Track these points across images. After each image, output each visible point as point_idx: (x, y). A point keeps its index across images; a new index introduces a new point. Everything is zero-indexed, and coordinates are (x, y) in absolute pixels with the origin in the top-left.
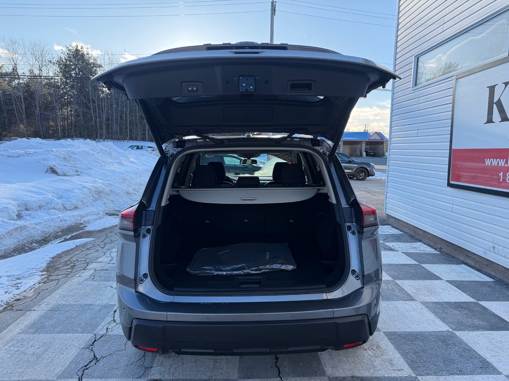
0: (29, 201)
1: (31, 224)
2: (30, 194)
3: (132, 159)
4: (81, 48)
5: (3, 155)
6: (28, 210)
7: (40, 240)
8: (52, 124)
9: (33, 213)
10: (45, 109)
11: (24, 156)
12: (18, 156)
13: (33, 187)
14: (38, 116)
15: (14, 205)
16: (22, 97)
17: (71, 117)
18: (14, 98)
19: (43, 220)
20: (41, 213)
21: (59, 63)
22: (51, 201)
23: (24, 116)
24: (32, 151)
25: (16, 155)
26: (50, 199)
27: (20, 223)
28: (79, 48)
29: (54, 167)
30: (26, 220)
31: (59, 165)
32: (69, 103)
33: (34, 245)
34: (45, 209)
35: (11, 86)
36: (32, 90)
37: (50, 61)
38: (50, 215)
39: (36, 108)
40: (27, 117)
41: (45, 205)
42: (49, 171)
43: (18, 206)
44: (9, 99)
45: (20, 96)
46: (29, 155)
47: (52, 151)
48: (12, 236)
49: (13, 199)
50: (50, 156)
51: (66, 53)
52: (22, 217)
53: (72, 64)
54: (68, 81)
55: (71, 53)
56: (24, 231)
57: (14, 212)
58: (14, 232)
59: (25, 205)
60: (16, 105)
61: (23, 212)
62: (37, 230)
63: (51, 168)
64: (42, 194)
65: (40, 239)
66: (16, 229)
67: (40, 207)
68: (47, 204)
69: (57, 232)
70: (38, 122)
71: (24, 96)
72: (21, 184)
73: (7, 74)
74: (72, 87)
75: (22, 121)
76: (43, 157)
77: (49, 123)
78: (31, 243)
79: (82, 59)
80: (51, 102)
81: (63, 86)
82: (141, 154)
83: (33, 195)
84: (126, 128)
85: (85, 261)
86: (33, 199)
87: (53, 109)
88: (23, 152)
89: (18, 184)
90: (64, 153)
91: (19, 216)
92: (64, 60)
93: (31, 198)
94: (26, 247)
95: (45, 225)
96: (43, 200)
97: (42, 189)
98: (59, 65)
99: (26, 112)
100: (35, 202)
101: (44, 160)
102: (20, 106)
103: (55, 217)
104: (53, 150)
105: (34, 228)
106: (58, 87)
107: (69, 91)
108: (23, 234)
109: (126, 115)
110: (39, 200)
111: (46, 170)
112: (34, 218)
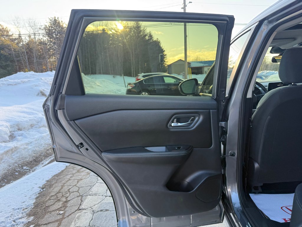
0: (21, 121)
1: (22, 145)
2: (22, 115)
3: (98, 84)
4: (58, 18)
5: (4, 84)
6: (21, 130)
7: (31, 162)
8: (44, 67)
9: (25, 133)
10: (39, 58)
11: (20, 83)
12: (16, 84)
13: (26, 108)
14: (35, 63)
15: (7, 127)
16: (25, 52)
17: (55, 62)
18: (21, 53)
19: (34, 138)
20: (33, 132)
21: (45, 28)
22: (41, 120)
23: (27, 64)
24: (26, 80)
25: (14, 83)
26: (40, 118)
27: (12, 145)
28: (56, 19)
29: (43, 91)
30: (18, 141)
31: (47, 89)
32: (53, 54)
33: (25, 168)
34: (36, 127)
35: (19, 46)
36: (31, 47)
37: (40, 28)
38: (41, 133)
39: (34, 58)
40: (29, 64)
41: (36, 123)
42: (40, 94)
43: (11, 127)
44: (18, 54)
45: (24, 51)
46: (24, 83)
47: (41, 79)
48: (3, 161)
49: (7, 121)
50: (41, 83)
51: (49, 22)
52: (15, 137)
53: (53, 29)
54: (51, 40)
55: (52, 22)
56: (16, 152)
57: (7, 134)
58: (4, 155)
59: (17, 125)
60: (22, 57)
61: (16, 132)
62: (28, 150)
63: (41, 92)
64: (33, 114)
65: (30, 160)
66: (7, 152)
67: (32, 126)
68: (38, 123)
69: (48, 150)
70: (36, 67)
71: (26, 51)
72: (16, 106)
73: (15, 39)
74: (54, 43)
75: (26, 67)
76: (35, 84)
77: (42, 67)
78: (22, 166)
79: (59, 25)
80: (43, 54)
81: (49, 43)
82: (102, 80)
83: (26, 115)
84: (89, 67)
85: (78, 191)
86: (25, 119)
87: (44, 58)
88: (19, 81)
89: (15, 106)
90: (50, 80)
91: (12, 137)
92: (48, 27)
93: (23, 118)
94: (17, 172)
95: (36, 144)
96: (34, 120)
97: (33, 110)
98: (45, 30)
99: (28, 61)
100: (27, 122)
101: (36, 86)
102: (25, 58)
103: (45, 134)
104: (43, 78)
105: (25, 148)
106: (46, 44)
107: (53, 46)
108: (13, 157)
109: (88, 59)
110: (30, 120)
111: (37, 94)
112: (26, 137)
